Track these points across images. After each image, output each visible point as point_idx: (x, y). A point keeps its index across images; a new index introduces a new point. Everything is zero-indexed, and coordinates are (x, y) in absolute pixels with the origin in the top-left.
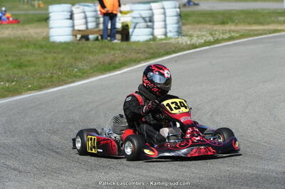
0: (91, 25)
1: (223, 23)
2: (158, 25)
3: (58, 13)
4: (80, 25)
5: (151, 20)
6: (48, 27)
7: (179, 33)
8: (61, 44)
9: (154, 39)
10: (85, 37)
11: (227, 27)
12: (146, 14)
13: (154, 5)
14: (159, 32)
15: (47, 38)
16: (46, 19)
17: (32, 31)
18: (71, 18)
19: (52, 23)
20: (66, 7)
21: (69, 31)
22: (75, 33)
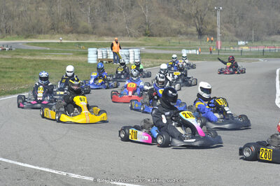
0: (104, 57)
2: (131, 58)
3: (91, 51)
4: (100, 56)
5: (129, 56)
6: (87, 57)
8: (92, 64)
11: (158, 60)
12: (127, 54)
13: (130, 50)
14: (131, 61)
15: (87, 61)
16: (86, 54)
17: (80, 58)
18: (97, 54)
19: (89, 55)
20: (95, 49)
21: (96, 59)
22: (98, 60)
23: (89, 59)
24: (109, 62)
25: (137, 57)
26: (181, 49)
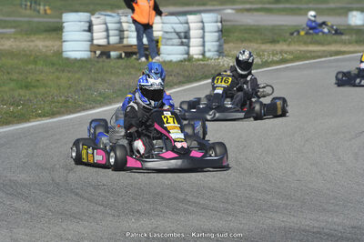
0: (114, 40)
1: (274, 42)
2: (195, 42)
3: (73, 23)
4: (100, 38)
5: (187, 36)
6: (60, 39)
7: (220, 52)
9: (190, 59)
10: (105, 54)
11: (278, 47)
12: (180, 28)
13: (191, 18)
14: (195, 51)
15: (59, 53)
16: (57, 30)
17: (41, 44)
18: (90, 29)
19: (66, 35)
20: (84, 16)
21: (86, 45)
22: (93, 48)
23: (66, 46)
24: (129, 54)
25: (211, 37)
26: (345, 11)
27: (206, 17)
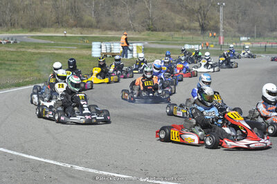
0: (108, 51)
1: (160, 53)
2: (135, 52)
3: (95, 45)
4: (104, 50)
6: (91, 50)
8: (95, 58)
9: (133, 58)
10: (106, 56)
13: (133, 45)
14: (135, 55)
15: (91, 55)
18: (101, 48)
19: (93, 49)
20: (99, 43)
21: (100, 53)
22: (102, 53)
23: (93, 53)
26: (184, 44)
27: (139, 45)
